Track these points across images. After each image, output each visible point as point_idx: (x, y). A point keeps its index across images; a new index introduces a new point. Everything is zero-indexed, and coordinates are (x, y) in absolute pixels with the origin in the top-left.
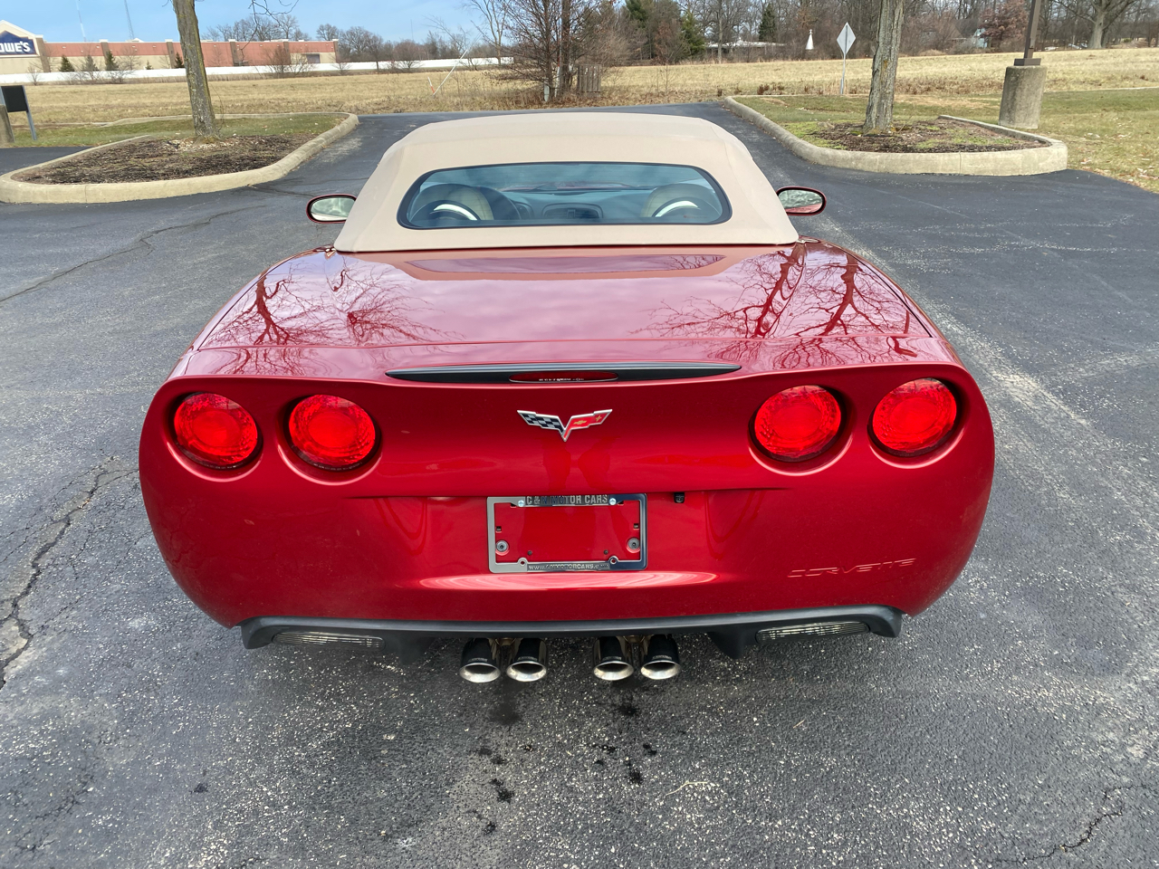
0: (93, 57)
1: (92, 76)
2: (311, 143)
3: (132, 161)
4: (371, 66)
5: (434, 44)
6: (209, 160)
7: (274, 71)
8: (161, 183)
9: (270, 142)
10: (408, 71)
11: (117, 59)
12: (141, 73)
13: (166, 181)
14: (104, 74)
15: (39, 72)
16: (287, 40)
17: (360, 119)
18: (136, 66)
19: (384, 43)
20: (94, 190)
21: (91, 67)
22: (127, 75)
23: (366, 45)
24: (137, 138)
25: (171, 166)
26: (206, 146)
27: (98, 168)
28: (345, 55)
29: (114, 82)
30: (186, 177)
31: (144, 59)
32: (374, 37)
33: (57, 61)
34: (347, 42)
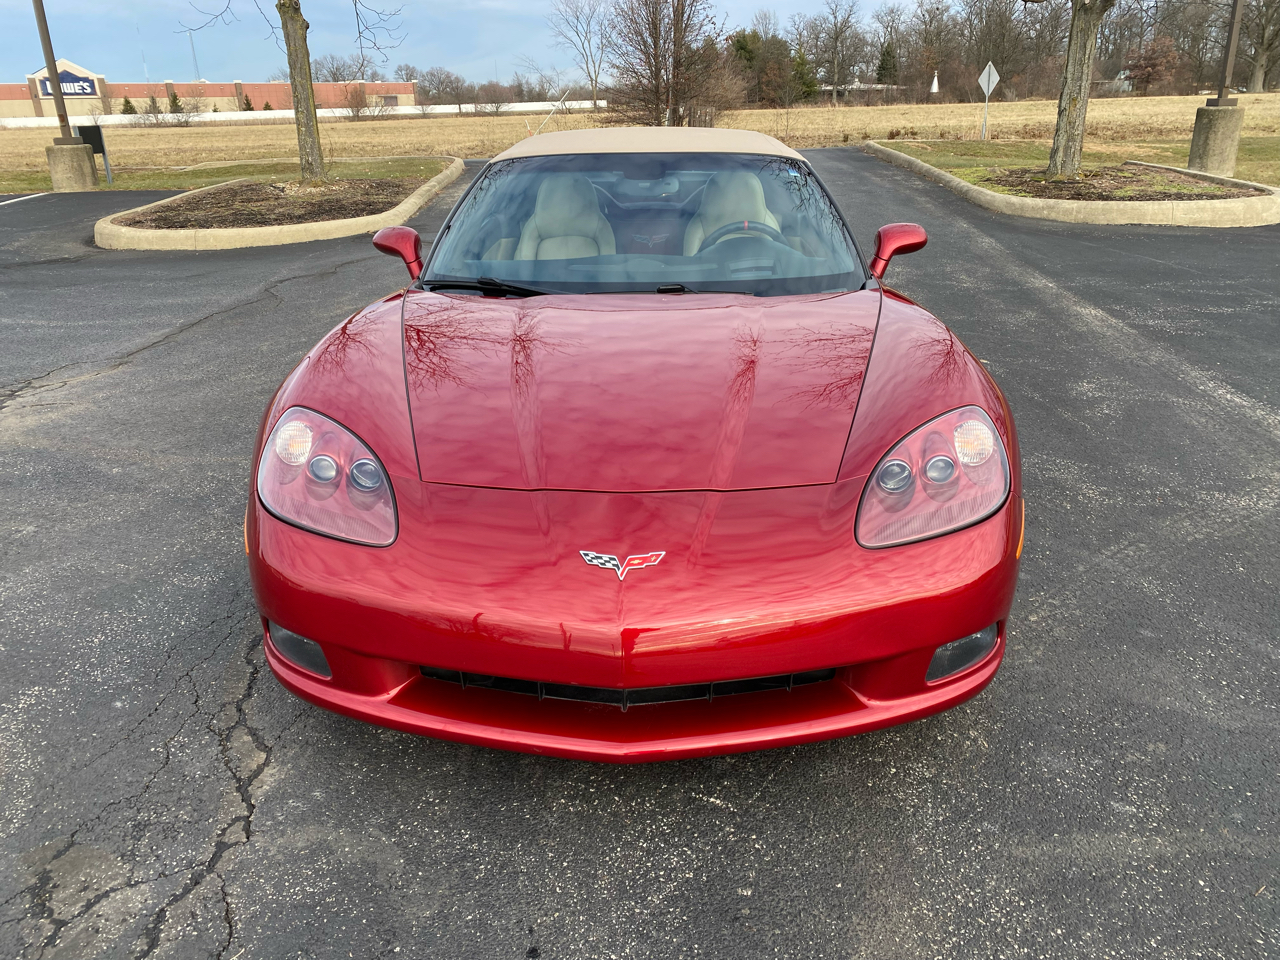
0: (158, 99)
1: (157, 118)
2: (424, 188)
3: (237, 205)
4: (453, 109)
5: (520, 86)
6: (321, 204)
7: (351, 114)
8: (276, 228)
9: (381, 186)
10: (497, 114)
11: (182, 101)
12: (209, 116)
13: (281, 227)
14: (170, 117)
15: (100, 114)
16: (363, 81)
17: (466, 163)
18: (202, 108)
19: (466, 84)
20: (205, 236)
21: (154, 109)
22: (194, 118)
23: (447, 86)
24: (233, 182)
25: (281, 210)
26: (313, 190)
27: (203, 213)
28: (424, 97)
29: (180, 125)
30: (301, 222)
31: (211, 101)
32: (457, 78)
33: (118, 103)
34: (427, 84)
